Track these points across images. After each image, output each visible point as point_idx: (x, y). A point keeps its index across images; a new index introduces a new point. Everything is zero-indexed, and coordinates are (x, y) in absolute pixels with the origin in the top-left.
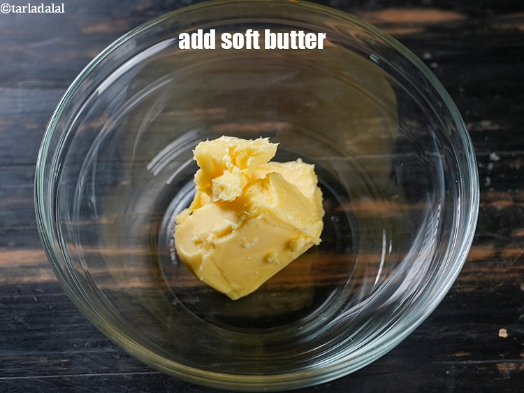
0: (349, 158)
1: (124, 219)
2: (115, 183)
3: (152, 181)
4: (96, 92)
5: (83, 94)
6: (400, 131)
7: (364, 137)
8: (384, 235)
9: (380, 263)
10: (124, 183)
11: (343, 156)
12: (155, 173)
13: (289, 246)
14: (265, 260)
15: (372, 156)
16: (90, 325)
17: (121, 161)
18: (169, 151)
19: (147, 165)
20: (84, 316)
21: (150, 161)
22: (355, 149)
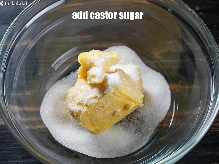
0: (156, 61)
1: (39, 92)
2: (35, 74)
3: (54, 73)
4: (25, 27)
5: (18, 28)
6: (183, 48)
7: (164, 51)
8: (174, 101)
9: (172, 116)
10: (39, 74)
11: (153, 61)
12: (56, 69)
13: (126, 107)
14: (113, 114)
15: (168, 61)
16: (21, 147)
17: (37, 63)
18: (63, 58)
19: (51, 65)
20: (18, 143)
21: (53, 63)
22: (159, 57)
